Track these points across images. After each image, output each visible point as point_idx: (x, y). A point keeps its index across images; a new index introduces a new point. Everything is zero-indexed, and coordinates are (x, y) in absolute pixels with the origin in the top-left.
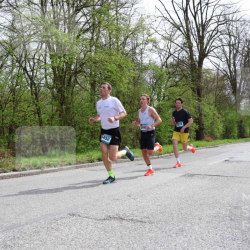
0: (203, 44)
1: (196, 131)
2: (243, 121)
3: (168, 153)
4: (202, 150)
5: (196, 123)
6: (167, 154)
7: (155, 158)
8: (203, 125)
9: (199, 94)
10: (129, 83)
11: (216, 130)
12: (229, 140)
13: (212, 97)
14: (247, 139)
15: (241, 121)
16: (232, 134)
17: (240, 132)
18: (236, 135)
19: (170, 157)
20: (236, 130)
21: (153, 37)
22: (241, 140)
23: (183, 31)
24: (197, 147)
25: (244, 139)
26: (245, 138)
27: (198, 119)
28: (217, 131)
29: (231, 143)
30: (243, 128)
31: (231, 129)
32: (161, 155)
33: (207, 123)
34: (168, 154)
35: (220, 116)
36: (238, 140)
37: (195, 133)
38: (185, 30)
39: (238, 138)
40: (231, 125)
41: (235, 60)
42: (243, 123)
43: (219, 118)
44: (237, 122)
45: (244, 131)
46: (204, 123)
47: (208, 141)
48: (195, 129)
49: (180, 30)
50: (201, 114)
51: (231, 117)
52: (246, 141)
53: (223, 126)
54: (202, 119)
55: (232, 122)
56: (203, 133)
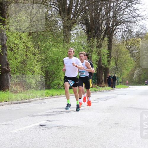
4: (4, 107)
8: (8, 64)
11: (29, 74)
12: (50, 92)
16: (56, 82)
33: (14, 62)
35: (37, 51)
40: (53, 67)
43: (34, 54)
46: (10, 62)
50: (4, 47)
53: (42, 68)
54: (6, 55)
55: (56, 62)
56: (8, 79)
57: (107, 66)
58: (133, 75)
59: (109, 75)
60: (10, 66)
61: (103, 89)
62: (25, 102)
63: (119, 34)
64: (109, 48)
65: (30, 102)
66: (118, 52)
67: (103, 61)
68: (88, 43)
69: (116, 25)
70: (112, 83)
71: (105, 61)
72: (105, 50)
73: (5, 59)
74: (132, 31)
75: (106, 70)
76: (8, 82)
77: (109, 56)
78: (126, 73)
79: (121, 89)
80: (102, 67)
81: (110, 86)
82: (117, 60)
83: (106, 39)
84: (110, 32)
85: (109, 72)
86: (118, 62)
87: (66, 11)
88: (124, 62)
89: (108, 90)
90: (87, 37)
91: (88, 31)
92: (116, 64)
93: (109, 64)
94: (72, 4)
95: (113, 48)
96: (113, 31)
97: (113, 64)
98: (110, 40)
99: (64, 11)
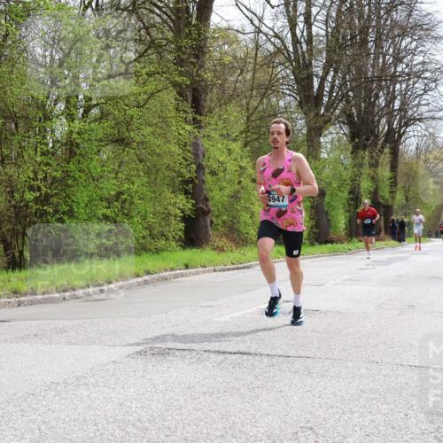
1: (185, 219)
2: (328, 192)
5: (186, 193)
6: (91, 290)
7: (53, 301)
8: (207, 200)
9: (197, 105)
11: (245, 217)
13: (235, 116)
14: (339, 246)
15: (323, 194)
17: (317, 225)
19: (102, 296)
22: (318, 248)
24: (187, 267)
25: (329, 245)
26: (331, 242)
27: (191, 181)
28: (249, 221)
30: (327, 213)
32: (74, 290)
33: (217, 195)
34: (96, 289)
37: (182, 225)
39: (312, 244)
42: (327, 199)
45: (329, 220)
46: (210, 195)
47: (222, 250)
48: (183, 211)
50: (200, 168)
52: (335, 253)
54: (204, 182)
56: (206, 227)
57: (390, 202)
60: (210, 203)
61: (382, 244)
62: (238, 269)
63: (412, 141)
64: (394, 168)
65: (248, 267)
67: (381, 193)
68: (353, 159)
69: (407, 125)
70: (398, 232)
71: (385, 192)
72: (385, 172)
73: (202, 190)
74: (436, 135)
75: (387, 210)
76: (207, 232)
77: (394, 183)
82: (409, 191)
83: (387, 150)
84: (394, 139)
85: (392, 213)
86: (411, 194)
87: (313, 101)
88: (422, 193)
89: (393, 247)
90: (351, 148)
91: (353, 136)
92: (407, 199)
93: (393, 198)
94: (324, 87)
95: (401, 168)
96: (400, 136)
97: (400, 197)
98: (395, 153)
99: (309, 100)
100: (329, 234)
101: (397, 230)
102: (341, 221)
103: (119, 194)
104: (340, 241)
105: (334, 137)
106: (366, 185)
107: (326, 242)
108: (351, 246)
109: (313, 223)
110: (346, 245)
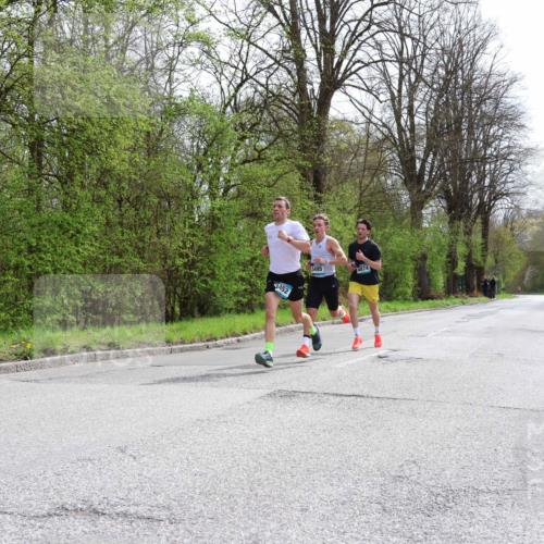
0: (332, 52)
2: (429, 256)
3: (234, 335)
6: (229, 340)
7: (198, 349)
9: (318, 184)
10: (133, 149)
12: (392, 305)
13: (350, 193)
14: (438, 302)
15: (424, 257)
16: (401, 289)
17: (420, 284)
18: (410, 291)
19: (239, 345)
20: (410, 278)
21: (202, 27)
22: (421, 304)
23: (282, 17)
25: (430, 301)
26: (432, 299)
29: (395, 311)
30: (428, 275)
31: (397, 276)
34: (234, 339)
36: (414, 305)
38: (288, 13)
39: (415, 300)
40: (396, 266)
41: (412, 100)
42: (428, 262)
44: (413, 259)
45: (430, 280)
49: (275, 15)
51: (398, 246)
52: (435, 308)
55: (400, 259)
57: (482, 264)
58: (523, 277)
59: (485, 277)
61: (475, 300)
63: (500, 212)
64: (485, 235)
66: (499, 242)
67: (473, 257)
68: (451, 227)
69: (495, 199)
70: (489, 290)
71: (477, 256)
72: (477, 239)
74: (521, 207)
75: (480, 271)
77: (485, 248)
78: (512, 274)
79: (505, 300)
80: (472, 265)
81: (485, 295)
82: (498, 254)
83: (479, 220)
84: (485, 211)
85: (483, 274)
86: (499, 257)
87: (415, 179)
88: (509, 257)
89: (485, 302)
90: (448, 219)
91: (449, 209)
92: (496, 261)
93: (485, 261)
94: (425, 167)
95: (491, 235)
96: (490, 208)
97: (490, 260)
98: (486, 223)
99: (412, 178)
100: (429, 291)
101: (489, 288)
102: (440, 280)
103: (254, 259)
104: (439, 297)
105: (433, 209)
106: (461, 249)
107: (427, 299)
108: (448, 302)
109: (416, 282)
110: (444, 301)
